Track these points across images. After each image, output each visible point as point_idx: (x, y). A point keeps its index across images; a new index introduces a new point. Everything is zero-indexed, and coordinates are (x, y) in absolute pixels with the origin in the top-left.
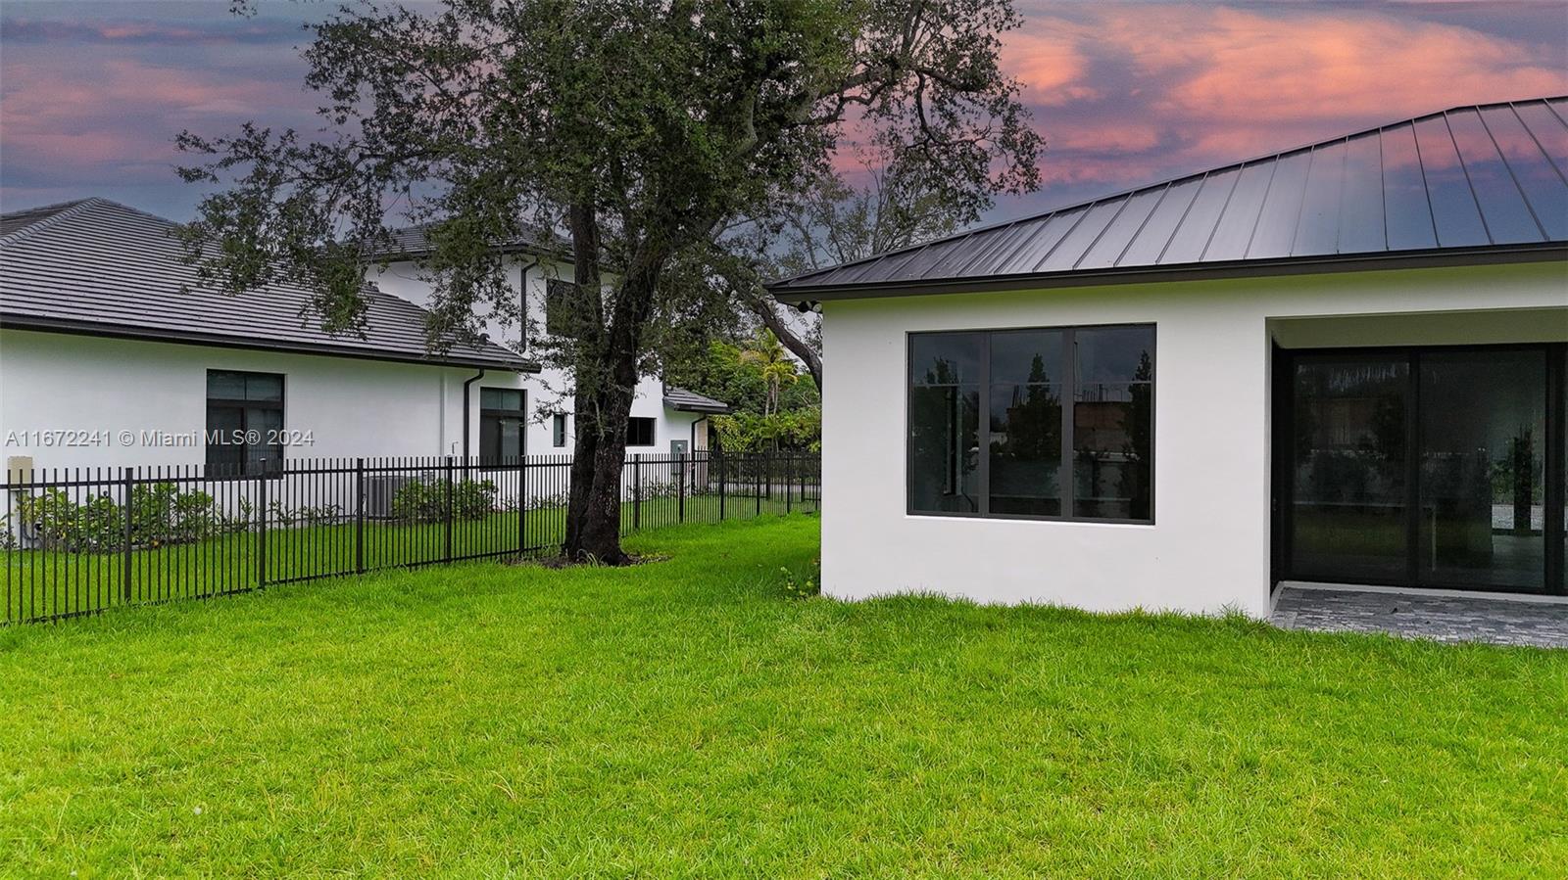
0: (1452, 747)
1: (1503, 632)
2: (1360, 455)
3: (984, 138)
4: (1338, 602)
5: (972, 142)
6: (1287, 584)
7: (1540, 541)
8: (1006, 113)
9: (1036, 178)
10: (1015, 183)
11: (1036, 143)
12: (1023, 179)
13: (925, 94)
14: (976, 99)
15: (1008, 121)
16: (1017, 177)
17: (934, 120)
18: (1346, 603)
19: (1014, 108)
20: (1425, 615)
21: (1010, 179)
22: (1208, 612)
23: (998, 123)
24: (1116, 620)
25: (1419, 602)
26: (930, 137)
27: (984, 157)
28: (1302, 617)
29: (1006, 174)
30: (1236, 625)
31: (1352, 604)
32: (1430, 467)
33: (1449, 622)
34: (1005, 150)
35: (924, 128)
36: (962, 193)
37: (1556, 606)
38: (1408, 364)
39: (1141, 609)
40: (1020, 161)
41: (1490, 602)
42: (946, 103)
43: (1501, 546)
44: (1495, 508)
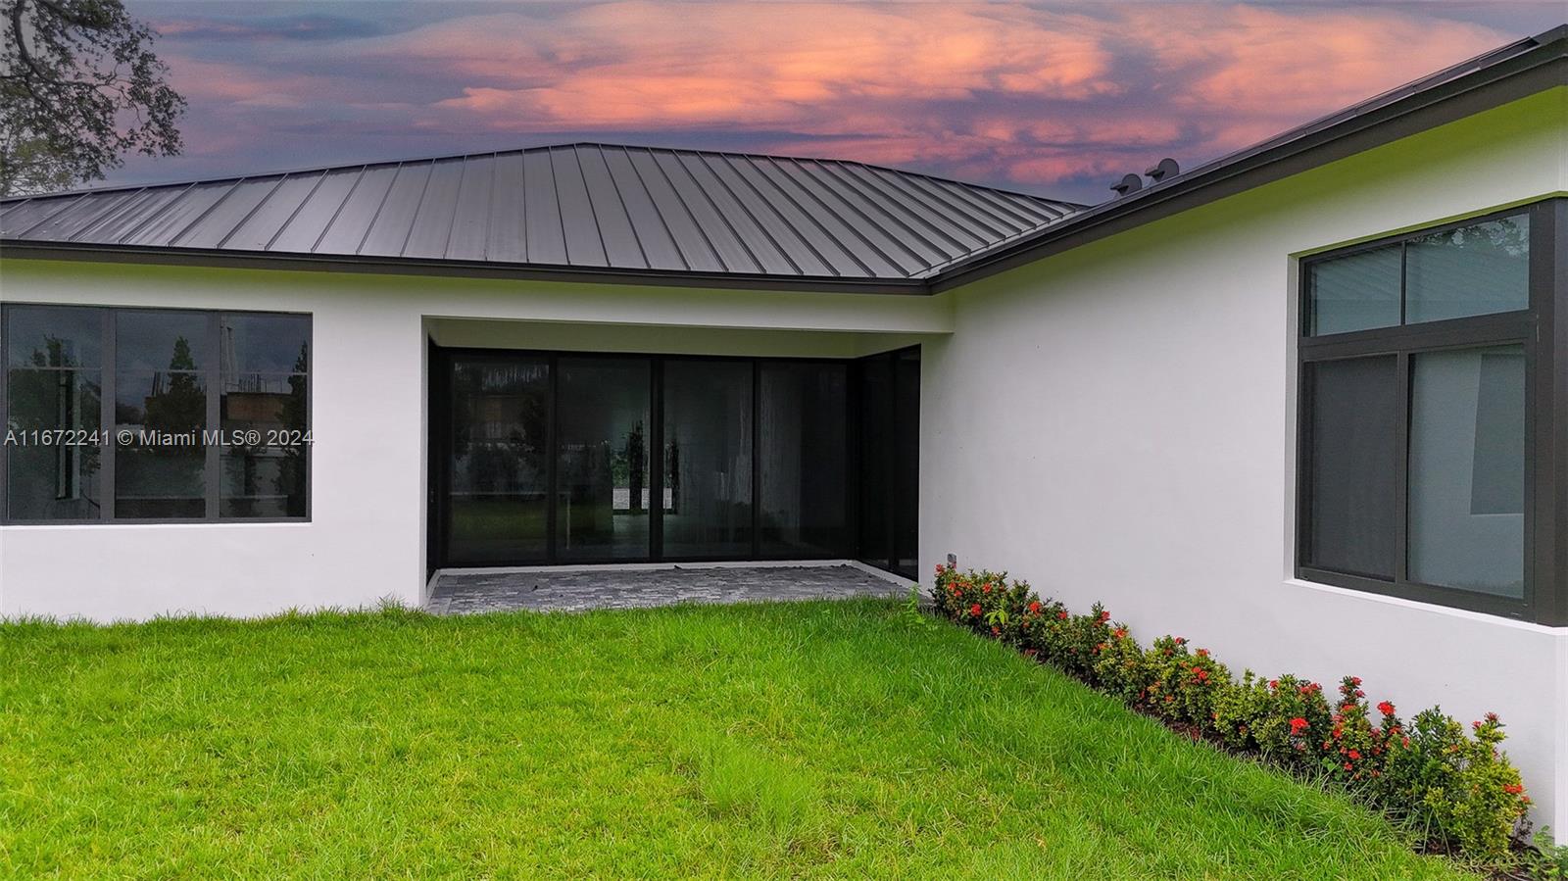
0: (574, 704)
1: (617, 598)
2: (512, 448)
3: (107, 84)
4: (490, 585)
5: (92, 87)
6: (443, 571)
7: (646, 518)
8: (137, 62)
9: (176, 141)
10: (149, 143)
11: (175, 102)
12: (159, 139)
13: (24, 17)
14: (97, 39)
15: (138, 70)
16: (152, 136)
17: (39, 51)
18: (495, 585)
19: (146, 58)
20: (559, 589)
21: (142, 137)
22: (366, 606)
23: (126, 71)
24: (268, 625)
25: (555, 579)
26: (34, 69)
27: (108, 107)
28: (456, 602)
29: (137, 130)
30: (394, 616)
31: (500, 585)
32: (567, 458)
33: (577, 594)
34: (136, 103)
35: (24, 56)
36: (80, 144)
37: (658, 571)
38: (547, 367)
39: (295, 610)
40: (154, 118)
41: (609, 573)
42: (55, 35)
43: (620, 524)
44: (615, 492)
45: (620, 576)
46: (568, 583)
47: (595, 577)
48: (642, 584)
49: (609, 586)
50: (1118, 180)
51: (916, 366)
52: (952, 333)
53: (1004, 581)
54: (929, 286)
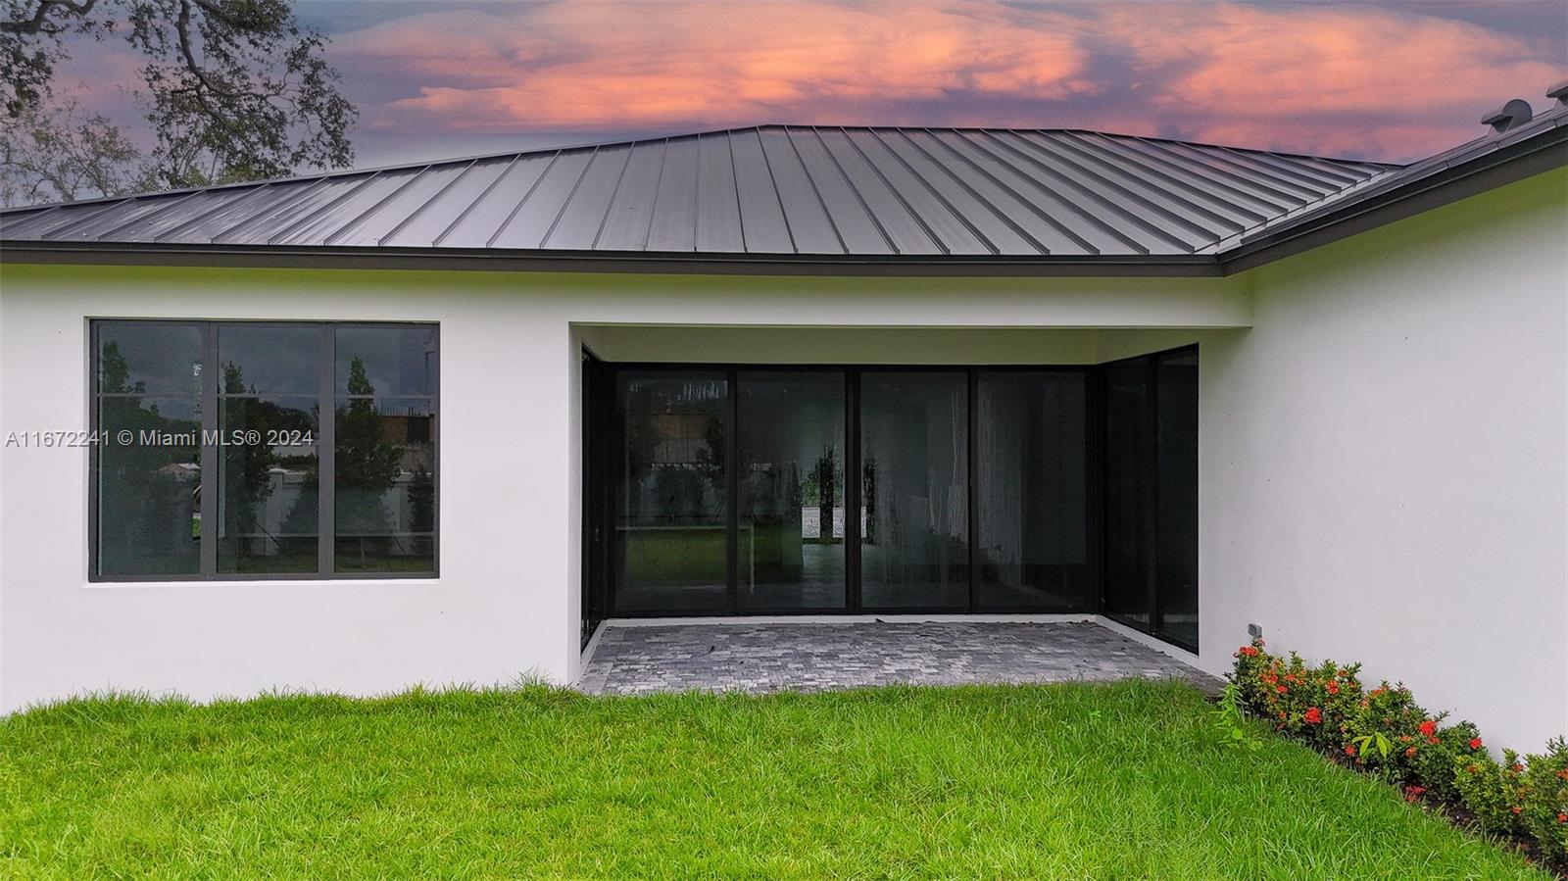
3: (277, 94)
4: (660, 643)
5: (263, 98)
8: (308, 70)
9: (347, 153)
10: (320, 155)
11: (345, 111)
12: (329, 150)
13: (192, 27)
14: (259, 42)
15: (309, 79)
16: (322, 147)
17: (210, 65)
18: (666, 643)
19: (317, 66)
20: (738, 650)
21: (313, 149)
22: (503, 684)
23: (297, 79)
25: (736, 634)
26: (203, 81)
27: (281, 120)
29: (308, 143)
30: (536, 696)
31: (673, 644)
33: (761, 659)
34: (307, 114)
35: (192, 68)
36: (256, 160)
38: (726, 382)
39: (421, 687)
40: (327, 128)
41: (797, 627)
42: (221, 42)
45: (812, 632)
46: (753, 642)
47: (783, 634)
48: (839, 646)
49: (799, 648)
50: (1497, 108)
51: (1194, 371)
52: (1251, 328)
53: (1356, 675)
54: (1223, 264)
